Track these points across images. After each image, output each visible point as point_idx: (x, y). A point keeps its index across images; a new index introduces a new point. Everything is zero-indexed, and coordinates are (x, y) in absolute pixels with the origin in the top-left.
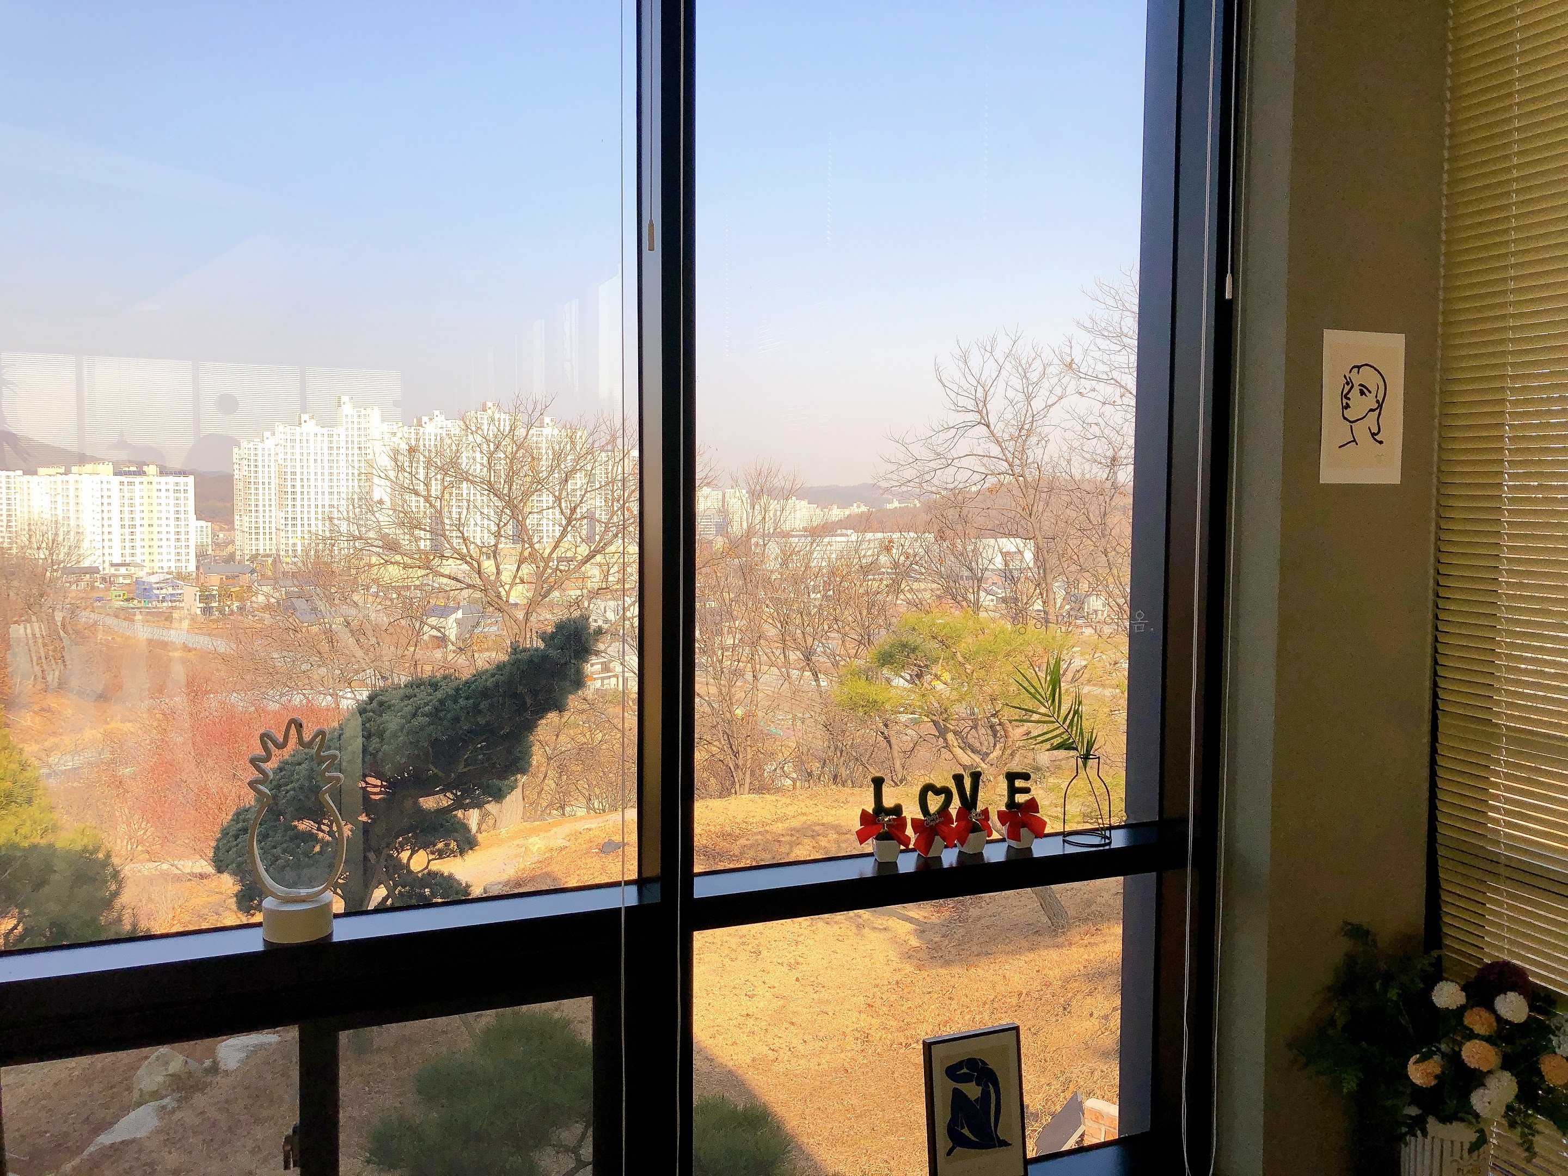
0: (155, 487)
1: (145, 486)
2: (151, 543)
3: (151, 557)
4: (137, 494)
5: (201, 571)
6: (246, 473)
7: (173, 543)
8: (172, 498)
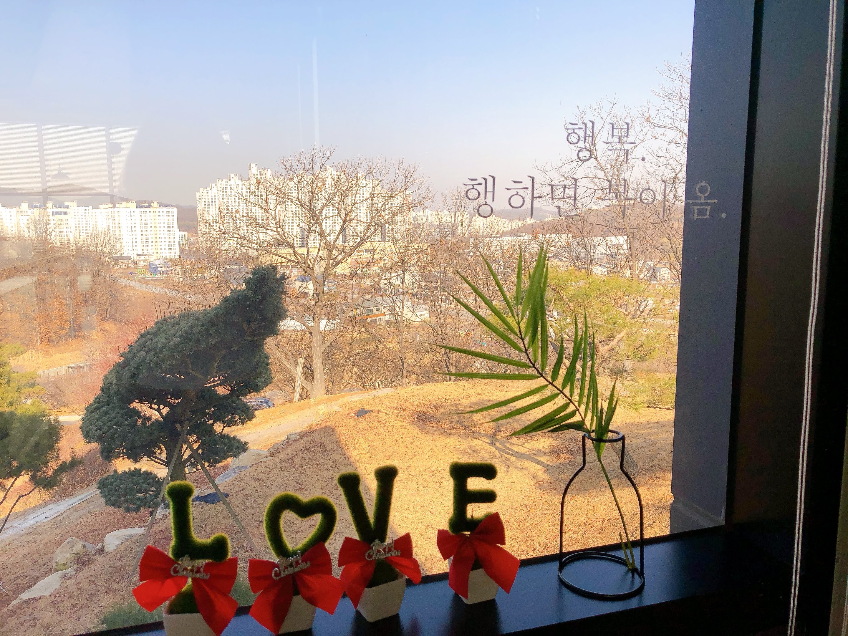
0: (157, 214)
1: (152, 214)
2: (156, 244)
3: (157, 251)
4: (149, 218)
5: (182, 258)
6: (203, 206)
7: (167, 243)
8: (166, 220)
